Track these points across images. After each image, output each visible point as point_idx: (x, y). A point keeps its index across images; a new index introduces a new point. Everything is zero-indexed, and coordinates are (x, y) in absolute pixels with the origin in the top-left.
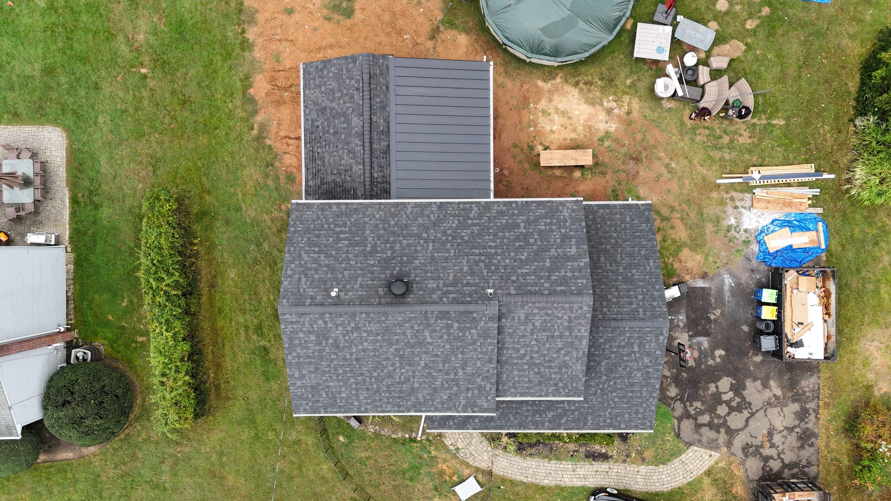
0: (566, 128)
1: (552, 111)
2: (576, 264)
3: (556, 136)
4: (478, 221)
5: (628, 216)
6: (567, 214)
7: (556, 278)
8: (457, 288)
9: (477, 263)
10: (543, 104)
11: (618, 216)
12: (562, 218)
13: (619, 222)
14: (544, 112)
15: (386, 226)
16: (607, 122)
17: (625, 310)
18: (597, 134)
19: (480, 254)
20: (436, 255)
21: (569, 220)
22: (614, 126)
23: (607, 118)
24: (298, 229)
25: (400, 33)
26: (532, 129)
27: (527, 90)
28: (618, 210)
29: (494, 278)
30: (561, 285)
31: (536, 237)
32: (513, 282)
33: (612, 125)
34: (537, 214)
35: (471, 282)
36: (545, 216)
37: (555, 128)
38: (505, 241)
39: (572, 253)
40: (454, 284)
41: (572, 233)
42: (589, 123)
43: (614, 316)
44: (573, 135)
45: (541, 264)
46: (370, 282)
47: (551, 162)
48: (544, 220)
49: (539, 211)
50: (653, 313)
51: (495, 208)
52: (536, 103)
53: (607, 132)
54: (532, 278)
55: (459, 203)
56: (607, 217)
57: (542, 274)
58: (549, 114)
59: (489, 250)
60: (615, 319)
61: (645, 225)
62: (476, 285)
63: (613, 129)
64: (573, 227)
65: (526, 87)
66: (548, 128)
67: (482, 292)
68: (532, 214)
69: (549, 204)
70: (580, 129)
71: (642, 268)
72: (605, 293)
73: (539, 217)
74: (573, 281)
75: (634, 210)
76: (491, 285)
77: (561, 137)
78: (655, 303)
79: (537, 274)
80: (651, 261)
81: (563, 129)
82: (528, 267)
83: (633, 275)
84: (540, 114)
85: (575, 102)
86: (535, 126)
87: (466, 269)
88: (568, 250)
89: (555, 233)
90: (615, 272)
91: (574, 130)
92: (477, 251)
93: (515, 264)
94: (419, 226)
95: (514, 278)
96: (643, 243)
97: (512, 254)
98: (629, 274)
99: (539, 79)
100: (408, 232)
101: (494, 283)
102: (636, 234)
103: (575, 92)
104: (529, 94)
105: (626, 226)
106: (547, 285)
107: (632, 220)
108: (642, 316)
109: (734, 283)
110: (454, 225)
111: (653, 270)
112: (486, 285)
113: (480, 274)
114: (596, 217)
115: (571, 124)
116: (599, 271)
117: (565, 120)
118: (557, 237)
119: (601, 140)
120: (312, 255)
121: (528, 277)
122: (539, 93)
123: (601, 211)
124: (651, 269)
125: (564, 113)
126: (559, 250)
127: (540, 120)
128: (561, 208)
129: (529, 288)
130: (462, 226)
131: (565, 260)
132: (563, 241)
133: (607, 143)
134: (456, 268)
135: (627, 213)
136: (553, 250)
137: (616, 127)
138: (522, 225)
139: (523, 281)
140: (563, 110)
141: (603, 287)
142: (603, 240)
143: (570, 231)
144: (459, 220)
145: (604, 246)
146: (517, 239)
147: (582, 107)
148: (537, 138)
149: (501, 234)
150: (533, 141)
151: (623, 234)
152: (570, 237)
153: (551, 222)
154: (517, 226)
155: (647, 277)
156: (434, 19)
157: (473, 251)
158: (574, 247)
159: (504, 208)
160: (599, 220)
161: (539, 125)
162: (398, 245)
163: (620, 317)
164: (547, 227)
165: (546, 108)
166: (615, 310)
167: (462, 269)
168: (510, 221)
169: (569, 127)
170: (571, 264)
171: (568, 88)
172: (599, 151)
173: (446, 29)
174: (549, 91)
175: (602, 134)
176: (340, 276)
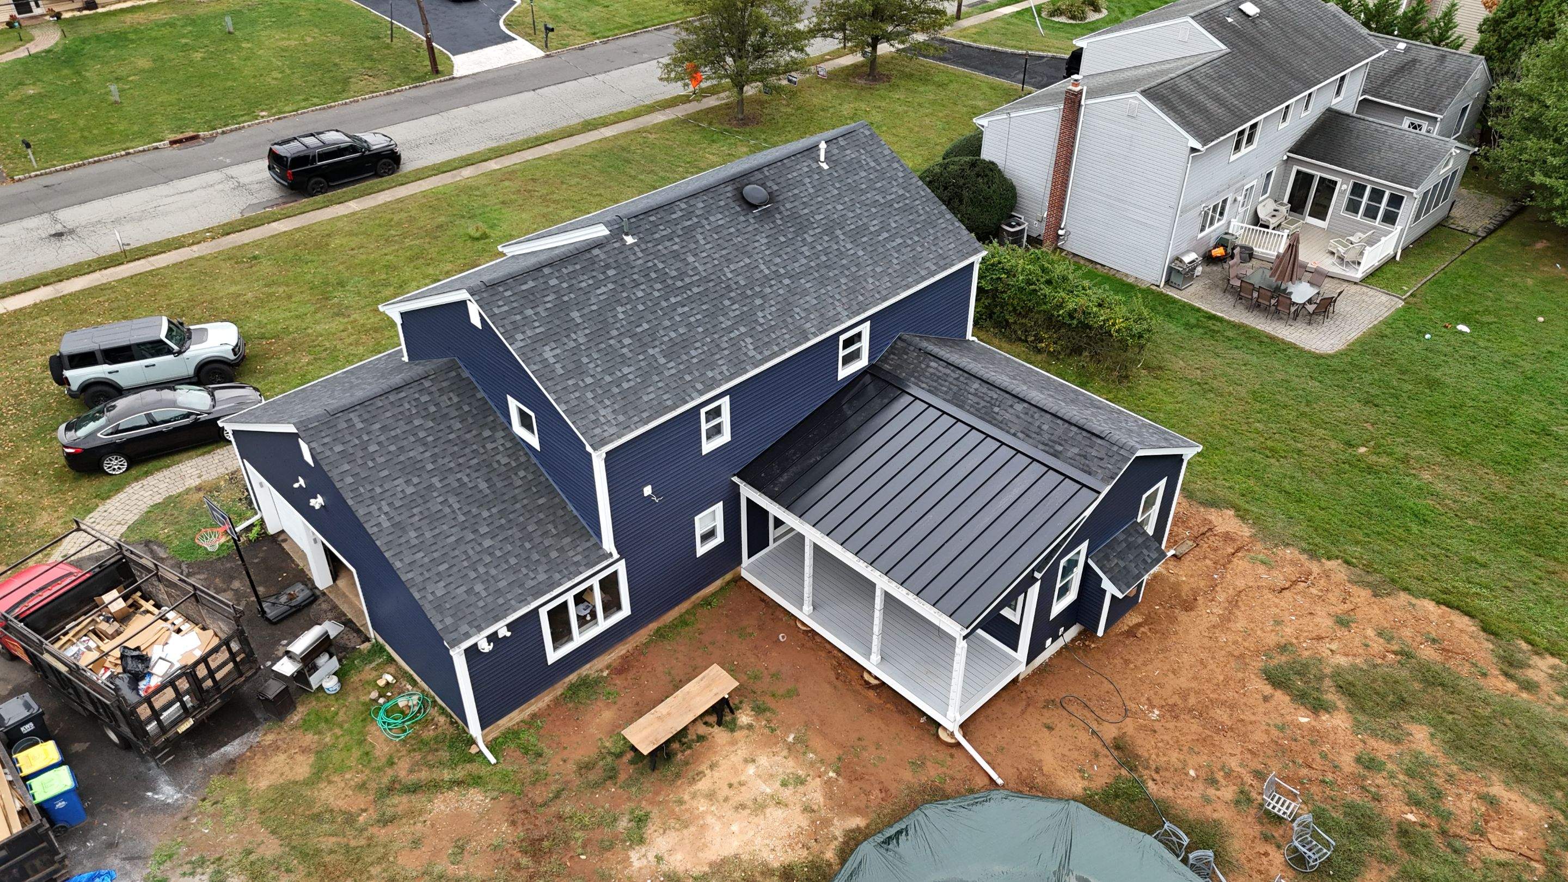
0: (730, 786)
1: (787, 793)
2: (529, 333)
3: (736, 758)
4: (732, 335)
5: (484, 594)
6: (602, 412)
7: (547, 299)
8: (680, 227)
9: (682, 275)
10: (815, 793)
11: (502, 584)
12: (607, 402)
13: (493, 572)
14: (801, 781)
15: (847, 273)
16: (659, 859)
17: (388, 414)
18: (658, 822)
19: (688, 287)
20: (747, 261)
21: (592, 402)
22: (637, 865)
23: (664, 868)
24: (941, 221)
25: (1172, 711)
26: (791, 739)
27: (867, 794)
28: (509, 596)
29: (640, 262)
30: (531, 291)
31: (625, 350)
32: (608, 266)
33: (645, 862)
34: (651, 389)
35: (668, 244)
36: (634, 390)
37: (751, 770)
38: (667, 323)
39: (547, 348)
40: (689, 231)
41: (570, 382)
42: (692, 829)
43: (403, 394)
44: (703, 785)
45: (585, 311)
46: (796, 191)
47: (702, 683)
48: (632, 383)
49: (652, 396)
50: (334, 430)
51: (724, 368)
52: (829, 783)
53: (641, 841)
54: (584, 285)
55: (783, 351)
56: (524, 571)
57: (572, 296)
58: (784, 784)
59: (679, 298)
60: (398, 389)
61: (439, 594)
62: (658, 242)
63: (634, 855)
64: (577, 394)
65: (876, 795)
66: (763, 760)
67: (641, 235)
68: (660, 385)
69: (645, 415)
70: (702, 806)
71: (398, 503)
72: (442, 427)
73: (645, 384)
74: (515, 305)
75: (479, 613)
76: (636, 248)
77: (725, 764)
78: (338, 448)
79: (580, 292)
80: (386, 524)
81: (734, 781)
82: (602, 298)
83: (408, 482)
84: (800, 772)
85: (758, 841)
86: (790, 748)
87: (691, 259)
88: (558, 351)
89: (599, 369)
90: (444, 473)
91: (711, 796)
92: (696, 290)
93: (625, 295)
94: (805, 293)
95: (611, 272)
96: (421, 554)
97: (641, 307)
98: (416, 480)
99: (867, 827)
100: (811, 277)
101: (635, 254)
102: (445, 566)
103: (776, 860)
104: (857, 789)
105: (475, 570)
106: (553, 282)
107: (469, 591)
108: (352, 415)
109: (148, 799)
110: (760, 314)
111: (374, 507)
112: (643, 247)
113: (663, 259)
114: (544, 560)
115: (726, 799)
116: (475, 461)
117: (745, 795)
118: (592, 365)
119: (641, 821)
120: (893, 196)
121: (591, 282)
122: (842, 806)
123: (542, 577)
124: (379, 509)
125: (759, 807)
126: (573, 344)
127: (791, 763)
128: (621, 418)
129: (578, 267)
130: (747, 318)
131: (552, 332)
132: (578, 362)
133: (623, 824)
134: (704, 254)
135: (489, 599)
136: (582, 340)
137: (631, 865)
138: (662, 361)
139: (594, 274)
140: (768, 811)
141: (452, 436)
142: (503, 521)
143: (576, 384)
144: (761, 325)
145: (494, 510)
146: (652, 332)
147: (736, 844)
148: (767, 731)
149: (681, 331)
150: (769, 721)
151: (471, 552)
152: (568, 374)
153: (619, 386)
154: (668, 355)
155: (378, 490)
156: (1156, 776)
157: (701, 289)
158: (552, 360)
159: (710, 374)
160: (535, 557)
161: (785, 753)
162: (807, 254)
163: (392, 397)
164: (619, 374)
165: (801, 789)
166: (407, 406)
167: (695, 255)
168: (685, 357)
169: (726, 791)
170: (538, 331)
171: (797, 856)
172: (629, 799)
173: (1118, 778)
174: (826, 823)
175: (650, 830)
176: (838, 185)
